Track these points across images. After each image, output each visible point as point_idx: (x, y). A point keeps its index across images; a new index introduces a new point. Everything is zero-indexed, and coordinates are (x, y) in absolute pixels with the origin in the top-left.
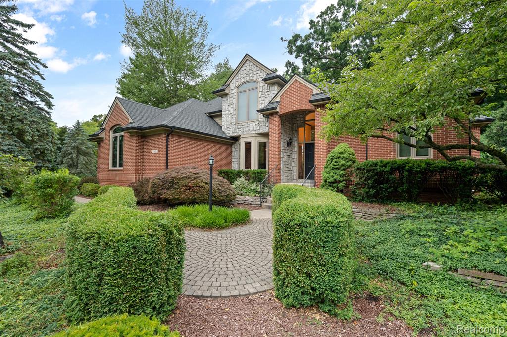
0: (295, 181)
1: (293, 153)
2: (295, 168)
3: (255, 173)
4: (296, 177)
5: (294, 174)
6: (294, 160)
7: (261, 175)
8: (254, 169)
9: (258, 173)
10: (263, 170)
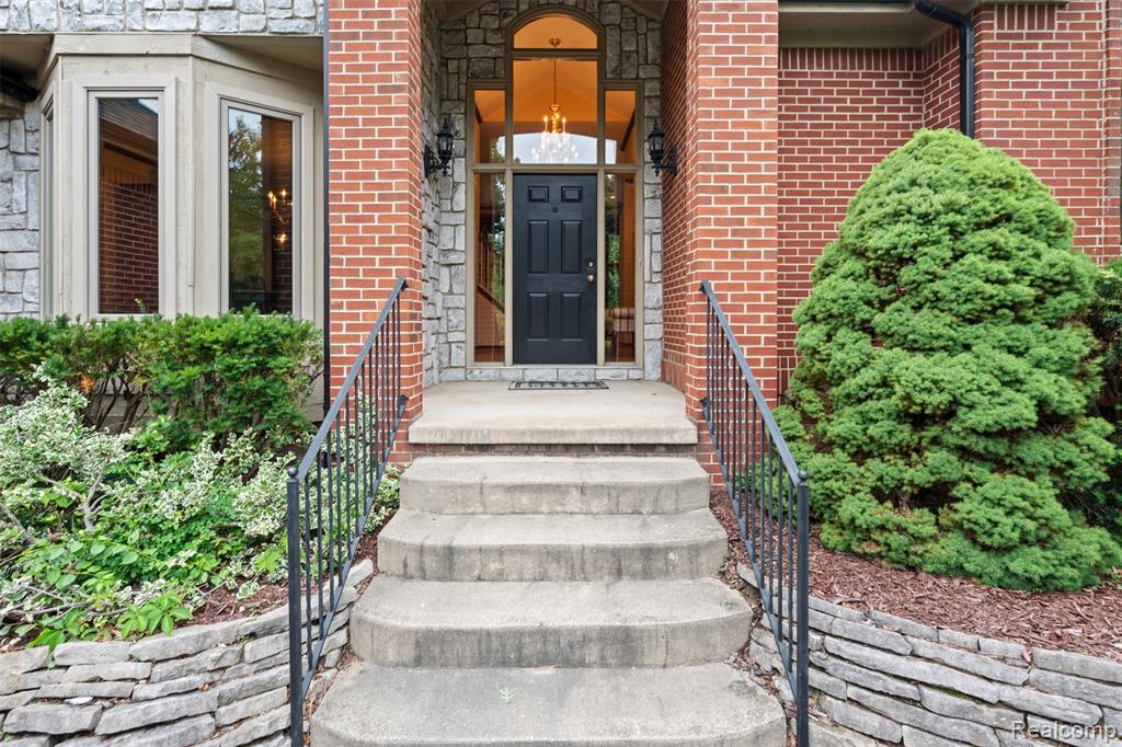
0: (460, 374)
1: (447, 218)
2: (459, 301)
3: (205, 353)
4: (463, 354)
5: (453, 337)
6: (453, 258)
7: (262, 370)
8: (187, 310)
9: (232, 346)
10: (273, 320)
